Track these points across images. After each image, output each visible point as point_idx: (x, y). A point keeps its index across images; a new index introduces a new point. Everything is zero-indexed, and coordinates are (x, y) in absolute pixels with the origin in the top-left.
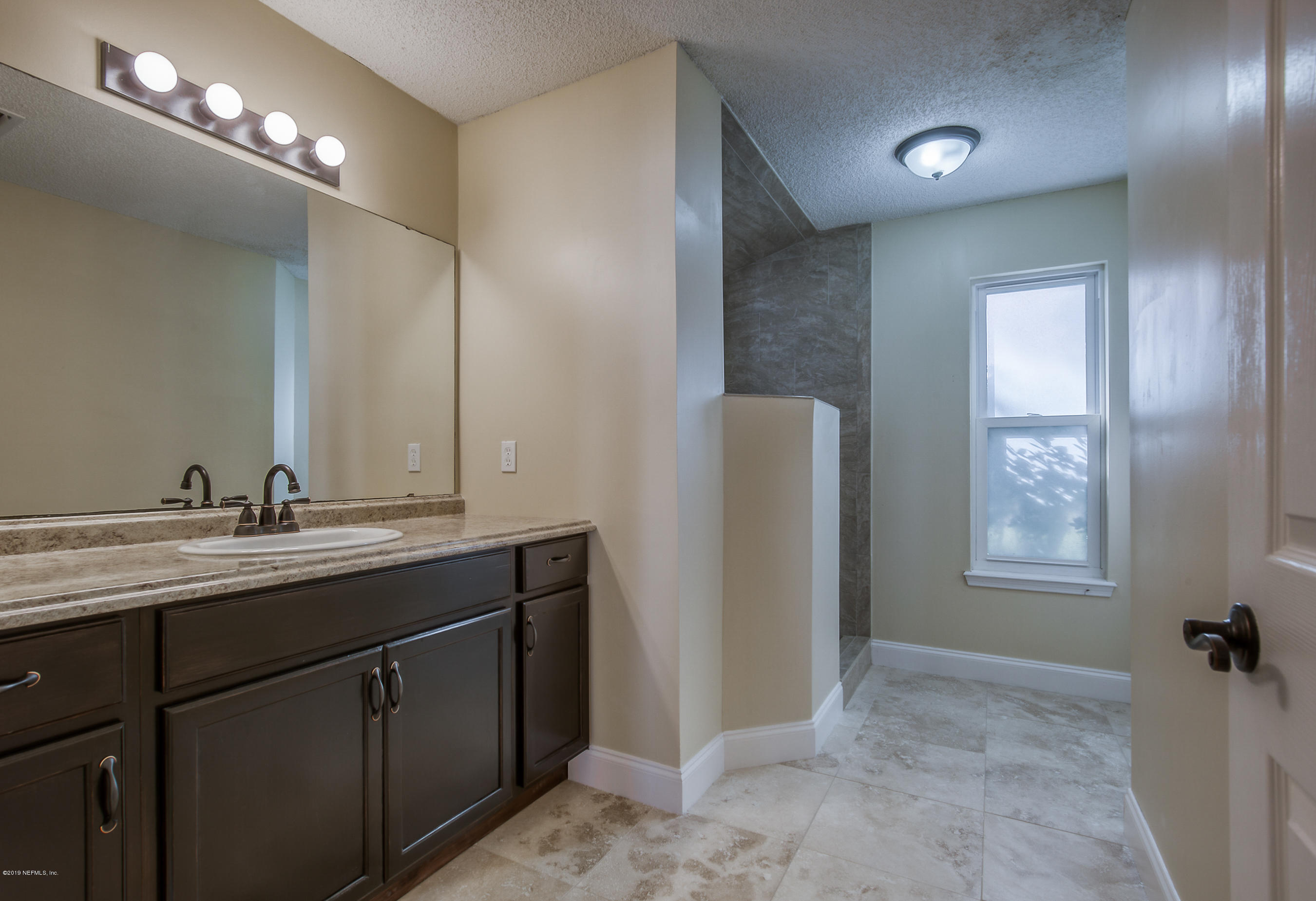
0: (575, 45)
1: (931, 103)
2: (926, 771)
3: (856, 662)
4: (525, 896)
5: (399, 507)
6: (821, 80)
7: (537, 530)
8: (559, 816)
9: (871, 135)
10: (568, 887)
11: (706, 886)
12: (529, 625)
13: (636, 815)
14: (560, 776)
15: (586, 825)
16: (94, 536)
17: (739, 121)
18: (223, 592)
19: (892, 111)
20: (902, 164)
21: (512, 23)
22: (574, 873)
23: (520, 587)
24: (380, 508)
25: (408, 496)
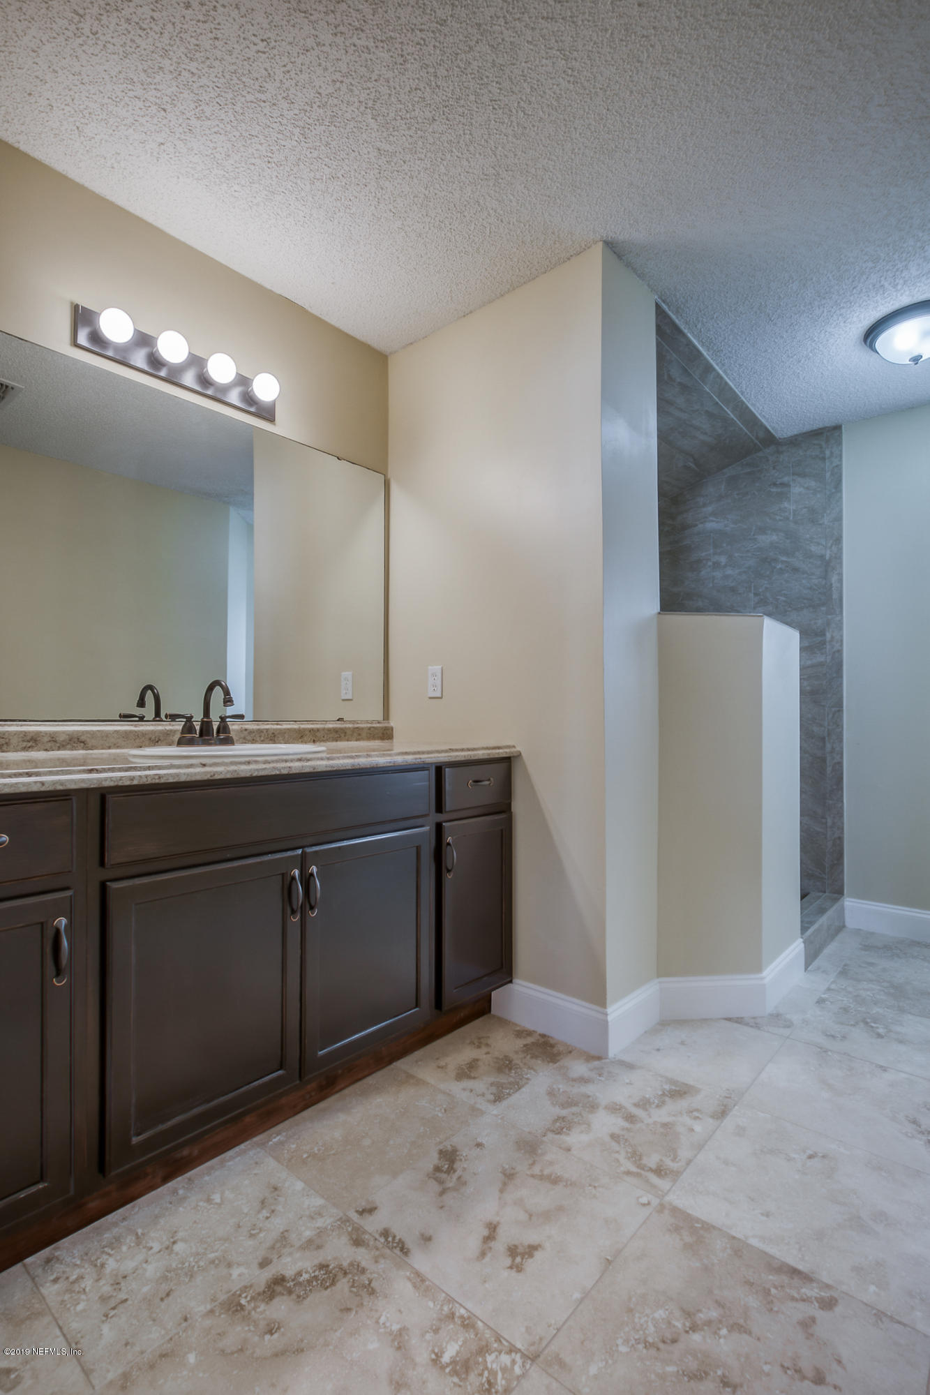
0: (497, 260)
1: (903, 275)
2: (901, 1042)
3: (823, 920)
4: (437, 1116)
5: (329, 730)
6: (767, 264)
7: (457, 750)
8: (479, 1047)
9: (831, 321)
10: (482, 1113)
11: (628, 1130)
12: (449, 847)
13: (559, 1054)
14: (482, 1008)
15: (506, 1057)
16: (63, 741)
17: (677, 321)
18: (157, 781)
19: (855, 291)
20: (872, 350)
21: (434, 244)
22: (489, 1101)
23: (439, 808)
24: (311, 730)
25: (338, 720)
